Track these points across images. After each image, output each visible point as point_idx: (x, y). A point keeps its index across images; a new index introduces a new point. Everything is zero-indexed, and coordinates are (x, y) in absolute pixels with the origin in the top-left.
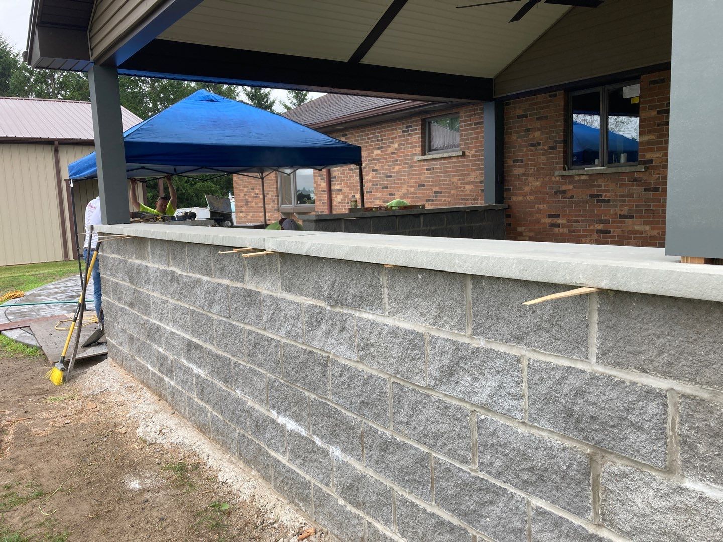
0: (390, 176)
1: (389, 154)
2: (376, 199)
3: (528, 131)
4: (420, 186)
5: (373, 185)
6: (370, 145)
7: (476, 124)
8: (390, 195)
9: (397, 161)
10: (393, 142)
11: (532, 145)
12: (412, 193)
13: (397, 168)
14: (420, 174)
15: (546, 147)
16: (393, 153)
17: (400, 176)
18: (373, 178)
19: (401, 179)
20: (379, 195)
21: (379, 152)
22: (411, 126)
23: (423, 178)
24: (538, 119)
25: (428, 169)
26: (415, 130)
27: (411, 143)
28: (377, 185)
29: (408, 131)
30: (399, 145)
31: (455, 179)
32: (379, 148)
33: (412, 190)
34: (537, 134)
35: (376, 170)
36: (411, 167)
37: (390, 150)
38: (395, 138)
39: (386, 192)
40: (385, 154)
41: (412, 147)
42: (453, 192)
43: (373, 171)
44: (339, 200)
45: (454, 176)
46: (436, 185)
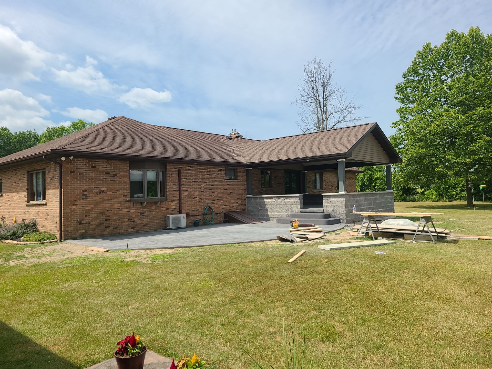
0: (213, 186)
1: (213, 177)
2: (207, 194)
3: (254, 177)
4: (225, 190)
5: (205, 189)
6: (204, 173)
7: (242, 173)
8: (213, 193)
9: (216, 180)
10: (214, 173)
11: (255, 181)
12: (222, 192)
13: (216, 183)
14: (225, 186)
15: (258, 182)
16: (214, 177)
17: (217, 186)
18: (205, 186)
19: (218, 187)
20: (208, 193)
21: (208, 176)
22: (222, 169)
23: (226, 187)
24: (256, 175)
25: (228, 184)
26: (223, 171)
27: (222, 175)
28: (207, 189)
29: (220, 171)
30: (217, 175)
31: (237, 188)
32: (208, 174)
33: (222, 191)
34: (256, 178)
35: (207, 183)
36: (222, 183)
37: (213, 176)
38: (216, 172)
39: (211, 192)
40: (211, 177)
41: (222, 176)
42: (236, 192)
43: (205, 183)
44: (185, 195)
45: (236, 187)
46: (231, 190)
